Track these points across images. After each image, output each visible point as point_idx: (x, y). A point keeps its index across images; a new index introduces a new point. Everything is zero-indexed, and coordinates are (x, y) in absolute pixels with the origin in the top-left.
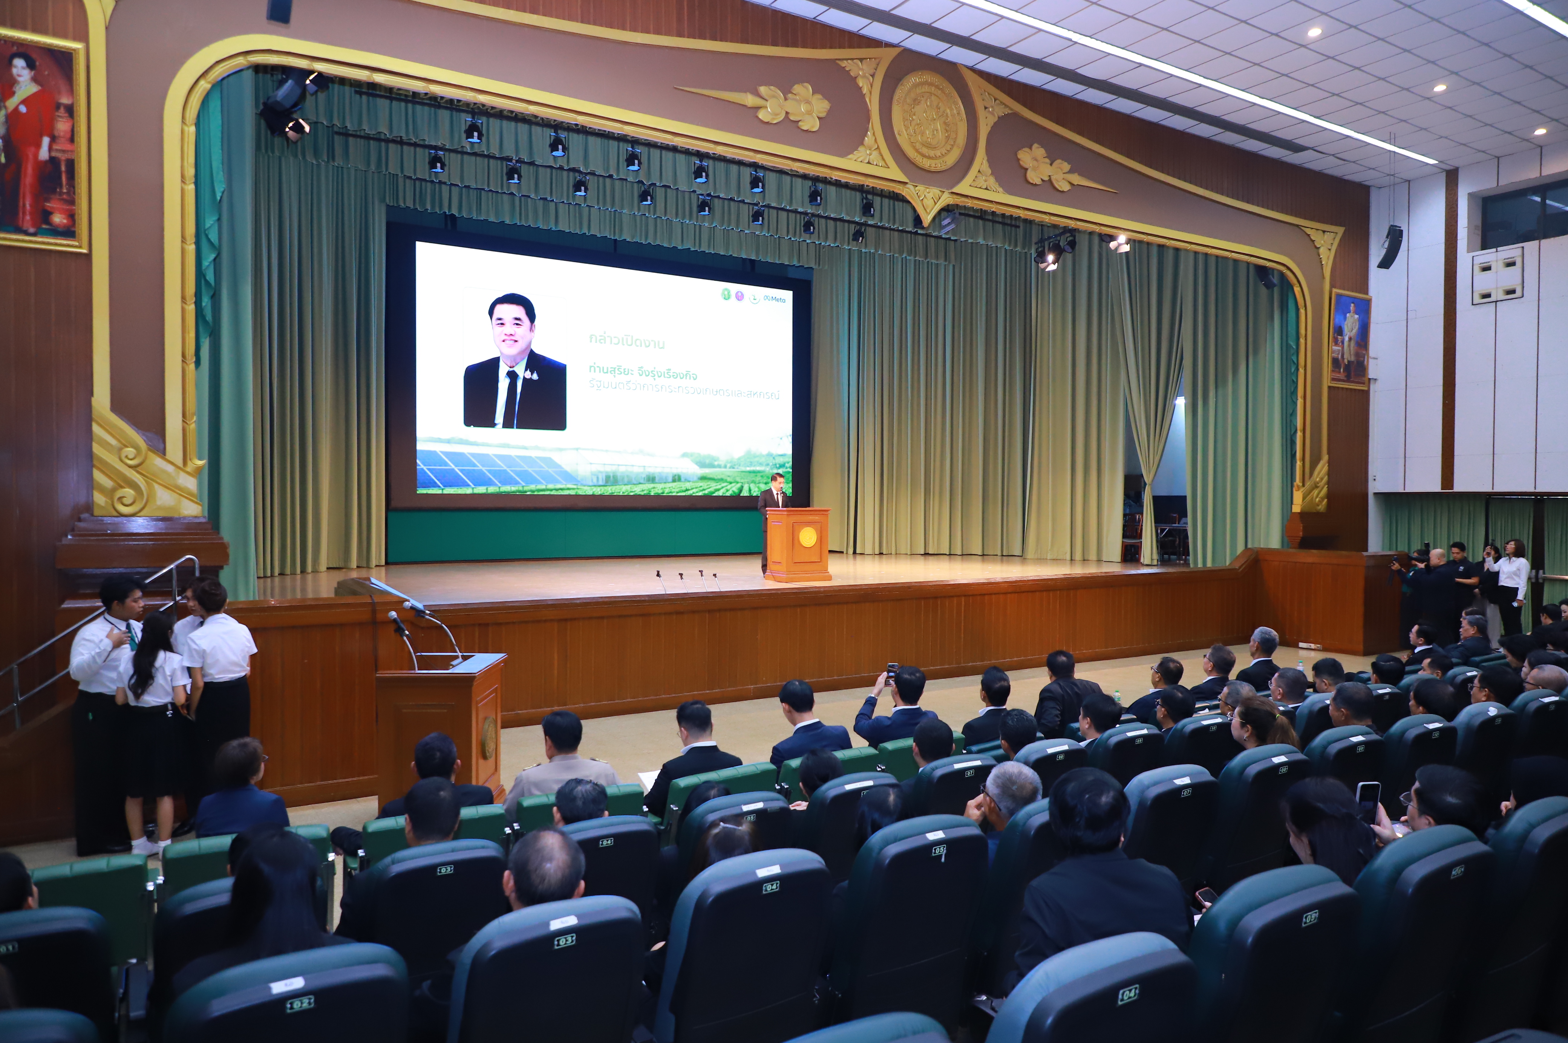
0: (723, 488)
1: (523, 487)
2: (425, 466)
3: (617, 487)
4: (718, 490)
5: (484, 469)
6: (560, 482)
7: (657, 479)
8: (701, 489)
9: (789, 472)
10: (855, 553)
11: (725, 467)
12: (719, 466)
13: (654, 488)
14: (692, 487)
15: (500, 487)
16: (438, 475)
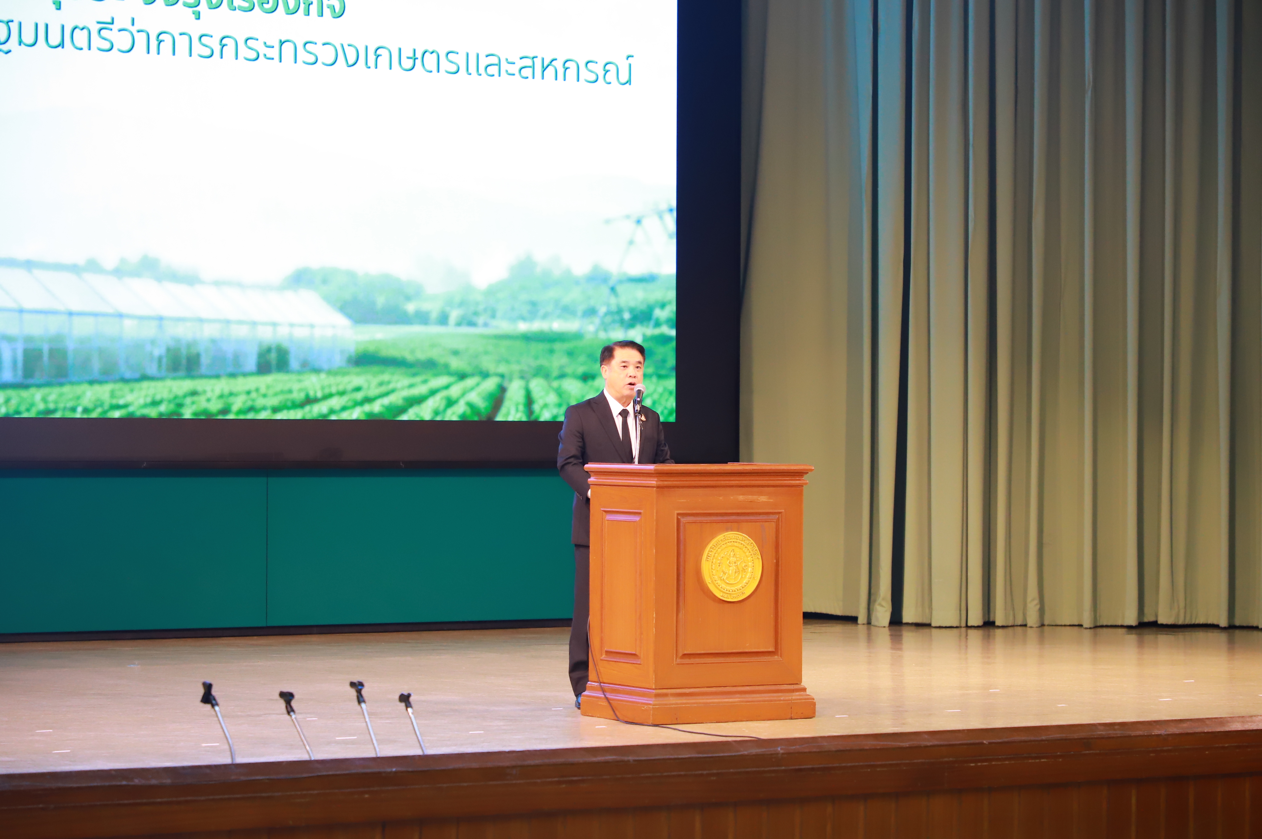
0: (433, 392)
3: (66, 389)
4: (418, 401)
7: (205, 360)
8: (359, 396)
9: (664, 339)
10: (896, 621)
11: (443, 320)
12: (422, 318)
13: (194, 393)
14: (327, 391)
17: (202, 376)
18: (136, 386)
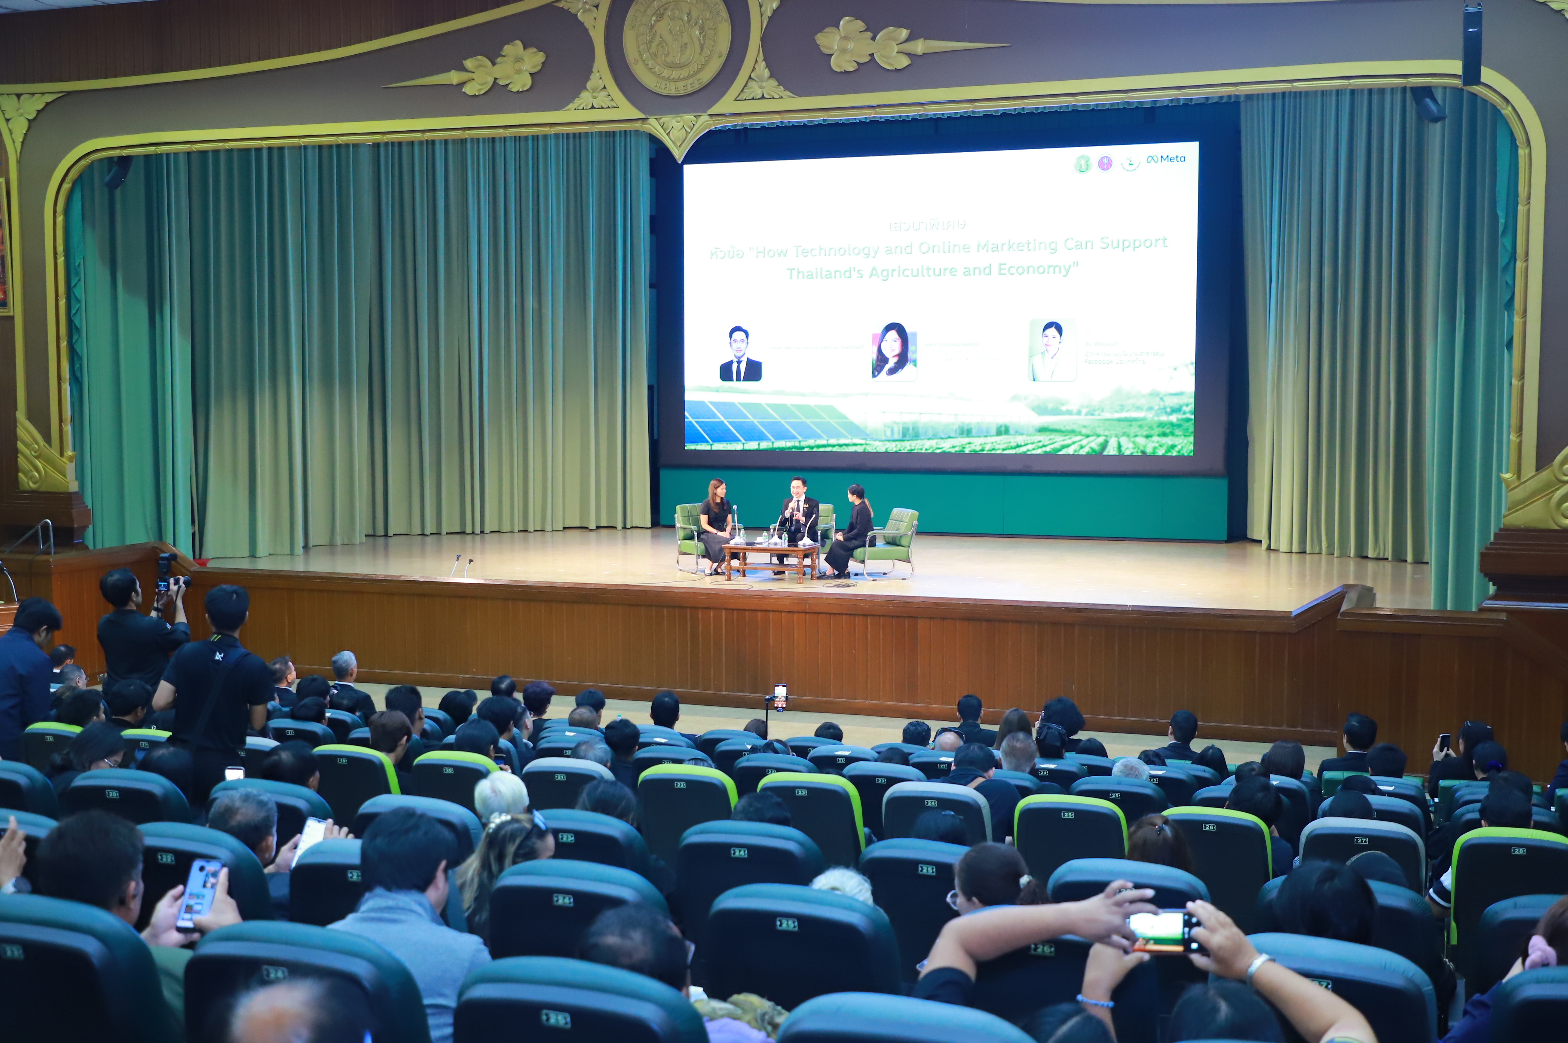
0: (1074, 443)
1: (800, 442)
2: (693, 418)
3: (919, 442)
4: (1068, 446)
5: (755, 421)
6: (846, 437)
7: (974, 431)
8: (1040, 444)
9: (1188, 420)
10: (1269, 548)
11: (1079, 413)
12: (1069, 412)
13: (970, 443)
14: (1026, 442)
15: (773, 443)
16: (706, 429)
17: (973, 437)
18: (946, 440)
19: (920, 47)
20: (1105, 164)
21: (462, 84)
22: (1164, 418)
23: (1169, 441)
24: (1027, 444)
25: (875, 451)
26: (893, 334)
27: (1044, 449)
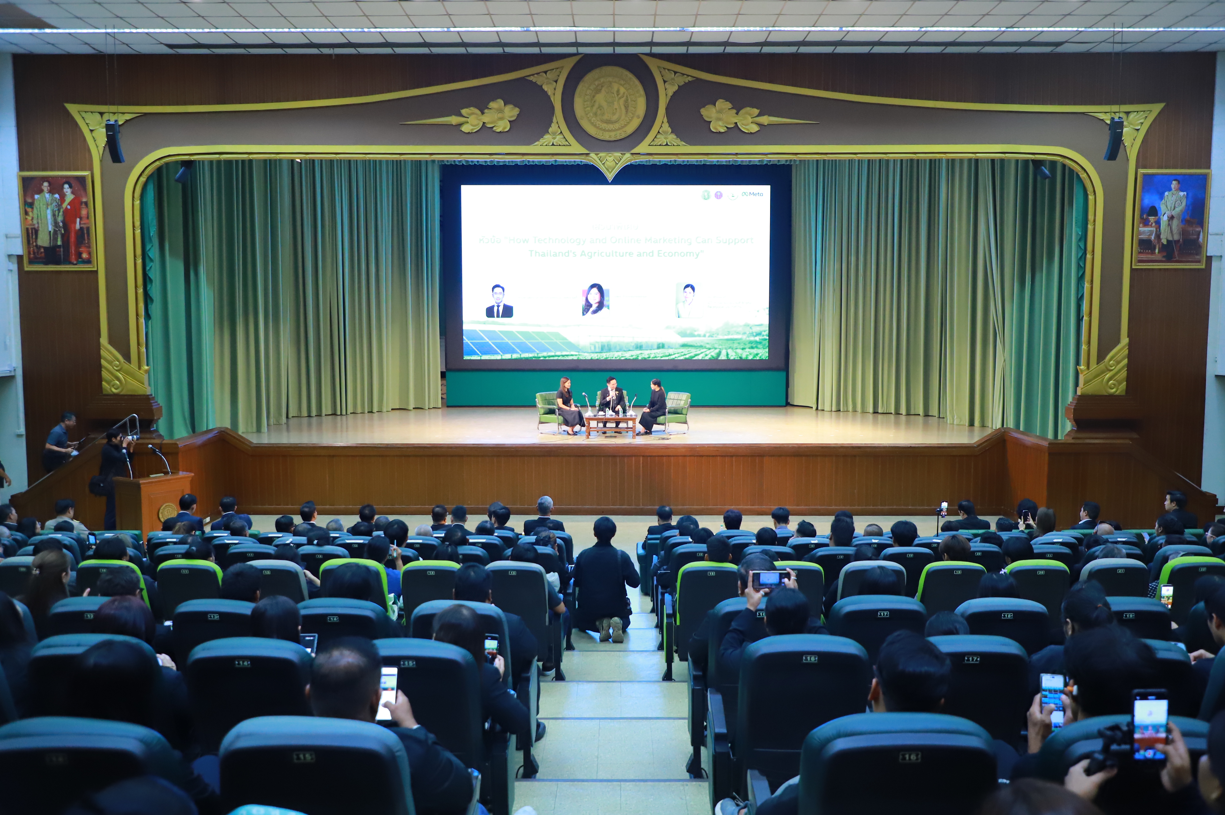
0: (702, 353)
1: (538, 354)
2: (469, 340)
3: (611, 353)
4: (698, 355)
5: (509, 342)
6: (567, 351)
7: (644, 346)
8: (683, 354)
9: (766, 339)
10: (817, 409)
11: (705, 336)
12: (699, 336)
13: (641, 354)
15: (521, 355)
16: (477, 346)
17: (643, 350)
19: (766, 120)
20: (719, 196)
21: (460, 125)
22: (752, 339)
23: (755, 351)
24: (675, 354)
25: (584, 359)
26: (595, 290)
27: (685, 356)
